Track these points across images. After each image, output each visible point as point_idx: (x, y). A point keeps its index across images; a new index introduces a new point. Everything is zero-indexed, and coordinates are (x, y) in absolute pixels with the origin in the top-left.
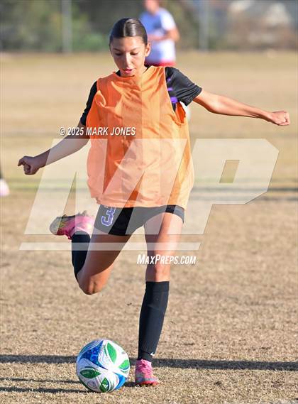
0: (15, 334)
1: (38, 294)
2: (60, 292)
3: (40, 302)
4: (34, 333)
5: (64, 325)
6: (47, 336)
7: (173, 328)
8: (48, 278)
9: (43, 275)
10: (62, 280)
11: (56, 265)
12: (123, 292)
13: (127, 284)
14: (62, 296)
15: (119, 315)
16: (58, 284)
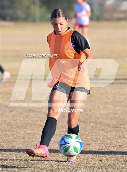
0: (16, 140)
1: (25, 123)
2: (34, 122)
3: (26, 127)
4: (24, 140)
5: (36, 136)
6: (29, 141)
8: (29, 116)
9: (28, 115)
10: (35, 117)
11: (33, 111)
12: (61, 122)
13: (63, 119)
14: (35, 124)
15: (59, 132)
16: (34, 119)
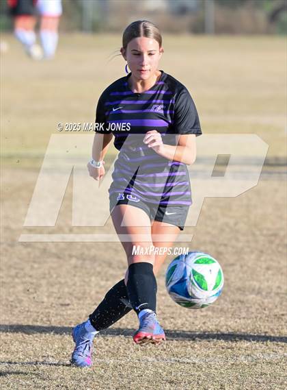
7: (51, 290)
